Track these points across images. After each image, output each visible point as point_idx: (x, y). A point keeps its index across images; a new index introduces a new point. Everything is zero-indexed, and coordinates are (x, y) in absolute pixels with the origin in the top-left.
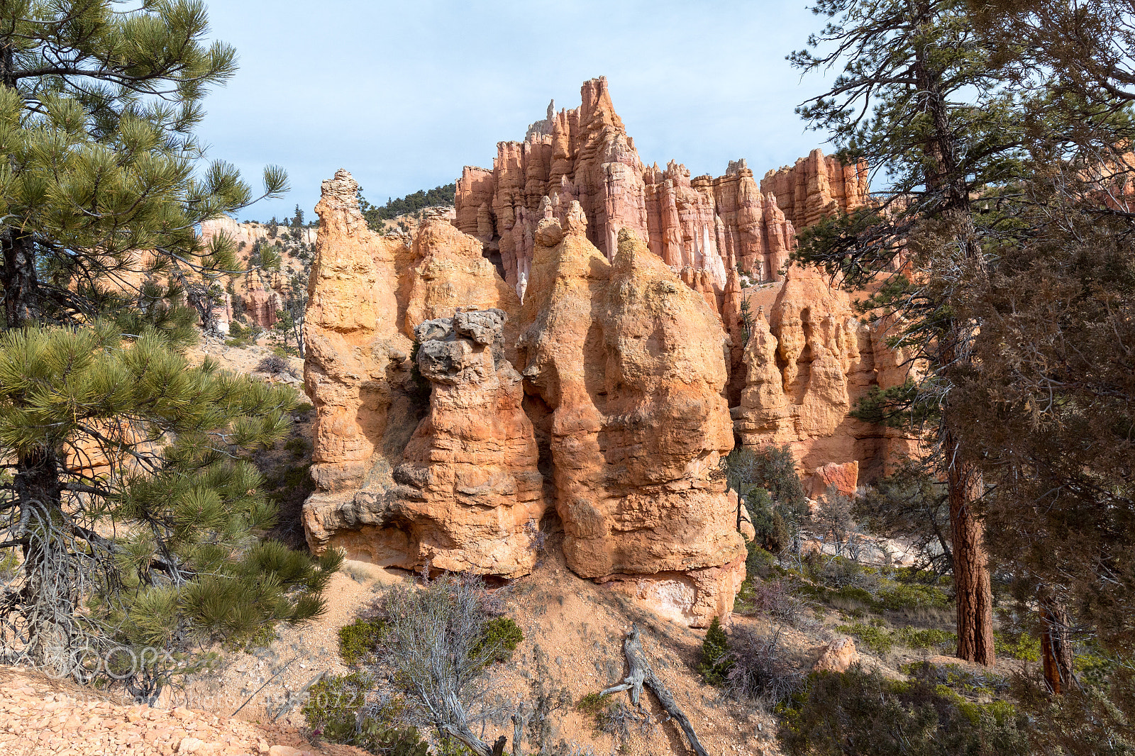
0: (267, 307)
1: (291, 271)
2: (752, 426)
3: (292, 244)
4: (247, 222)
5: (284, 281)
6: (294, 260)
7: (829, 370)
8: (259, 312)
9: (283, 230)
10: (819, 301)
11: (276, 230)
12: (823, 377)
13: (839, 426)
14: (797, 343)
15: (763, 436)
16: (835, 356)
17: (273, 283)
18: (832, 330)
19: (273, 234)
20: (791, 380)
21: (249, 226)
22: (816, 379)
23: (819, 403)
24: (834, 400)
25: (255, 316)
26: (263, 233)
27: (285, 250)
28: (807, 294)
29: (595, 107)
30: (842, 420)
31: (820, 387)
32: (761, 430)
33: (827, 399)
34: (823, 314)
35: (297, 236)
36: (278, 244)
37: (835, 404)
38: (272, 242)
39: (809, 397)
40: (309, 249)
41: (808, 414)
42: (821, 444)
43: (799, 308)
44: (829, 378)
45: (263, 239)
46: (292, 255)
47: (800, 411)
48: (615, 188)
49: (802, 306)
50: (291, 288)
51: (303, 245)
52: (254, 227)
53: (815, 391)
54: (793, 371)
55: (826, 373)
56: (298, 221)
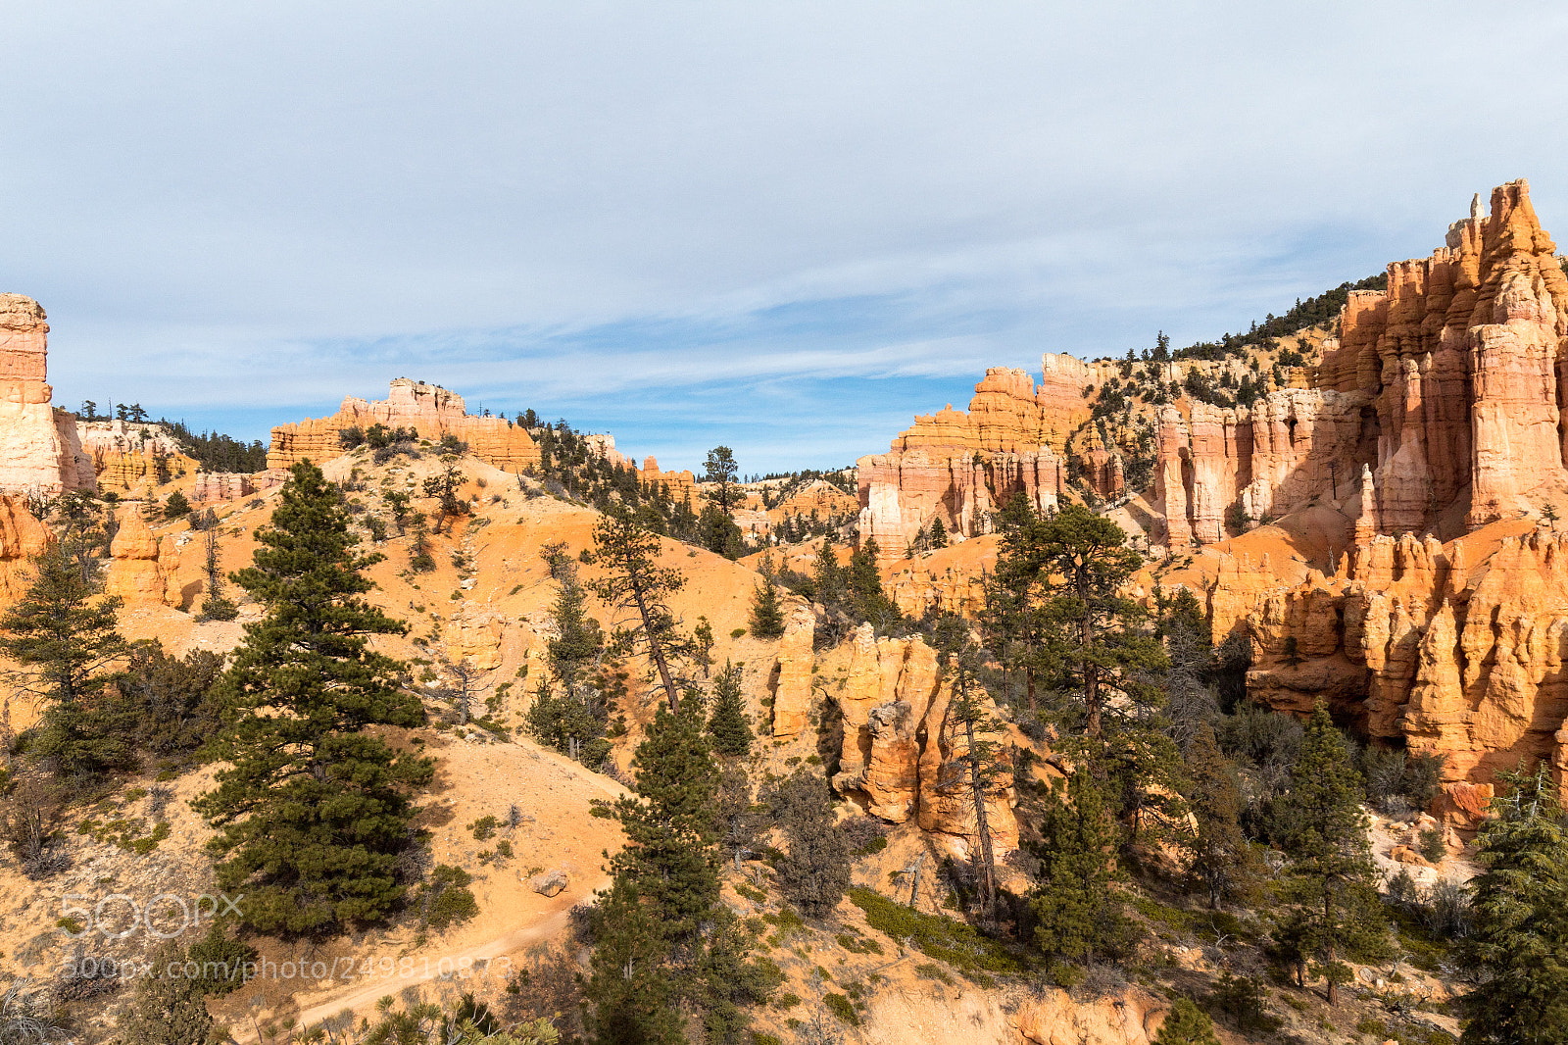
0: (1106, 470)
1: (1141, 421)
2: (1413, 728)
3: (1148, 385)
4: (1097, 360)
5: (1131, 435)
6: (1148, 406)
7: (1505, 679)
8: (1097, 476)
9: (1140, 367)
10: (1517, 600)
11: (1131, 367)
12: (1499, 685)
13: (1519, 741)
14: (1480, 643)
15: (1426, 740)
16: (1521, 663)
17: (1118, 439)
18: (1524, 634)
19: (1126, 374)
20: (1470, 683)
21: (1099, 366)
22: (1492, 688)
23: (1497, 713)
24: (1512, 711)
25: (1093, 481)
26: (1115, 372)
27: (1138, 394)
28: (1508, 589)
29: (1504, 225)
30: (1522, 735)
31: (1496, 695)
32: (1424, 734)
33: (1505, 710)
34: (1517, 612)
35: (1155, 373)
36: (1131, 386)
37: (1513, 716)
38: (1124, 384)
39: (1486, 705)
40: (1168, 390)
41: (1483, 723)
42: (1495, 758)
43: (1488, 605)
44: (1505, 687)
45: (1114, 381)
46: (1145, 400)
47: (1474, 717)
48: (1488, 360)
49: (1494, 603)
50: (1138, 446)
51: (1161, 386)
52: (1105, 366)
53: (1492, 700)
54: (1474, 671)
55: (1502, 682)
56: (1161, 353)
